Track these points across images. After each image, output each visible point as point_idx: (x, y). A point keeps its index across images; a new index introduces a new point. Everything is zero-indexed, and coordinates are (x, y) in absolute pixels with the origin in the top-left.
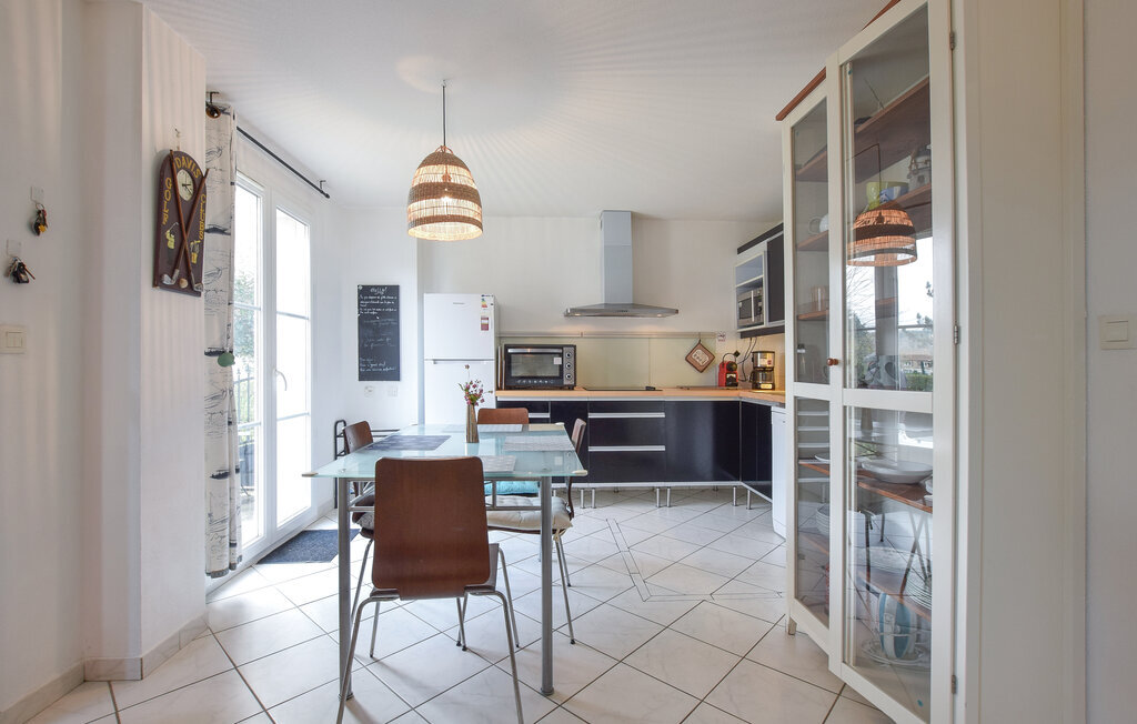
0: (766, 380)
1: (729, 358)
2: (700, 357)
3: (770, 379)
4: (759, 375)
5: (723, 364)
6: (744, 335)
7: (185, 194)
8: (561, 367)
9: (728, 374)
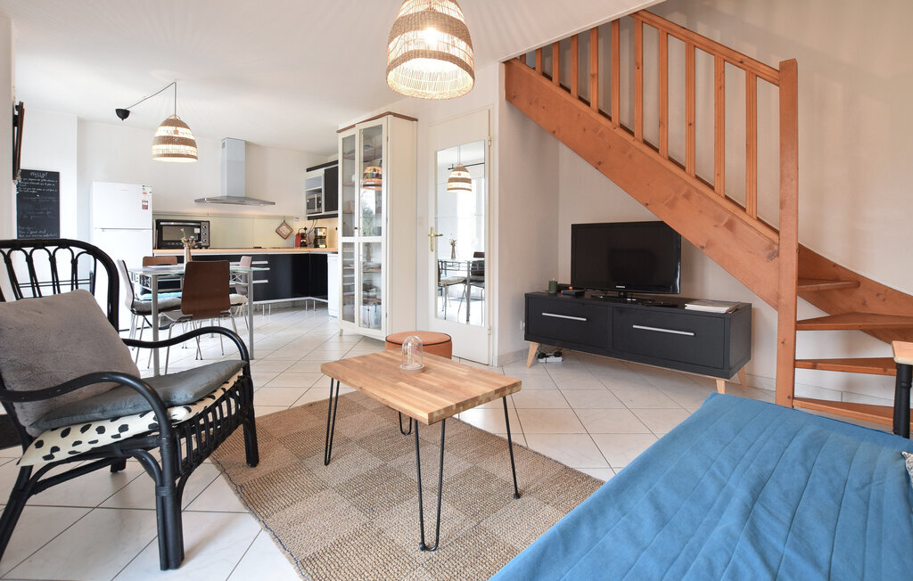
0: (322, 243)
1: (302, 231)
2: (285, 230)
3: (323, 243)
4: (318, 240)
5: (298, 234)
6: (309, 218)
8: (199, 235)
9: (301, 239)
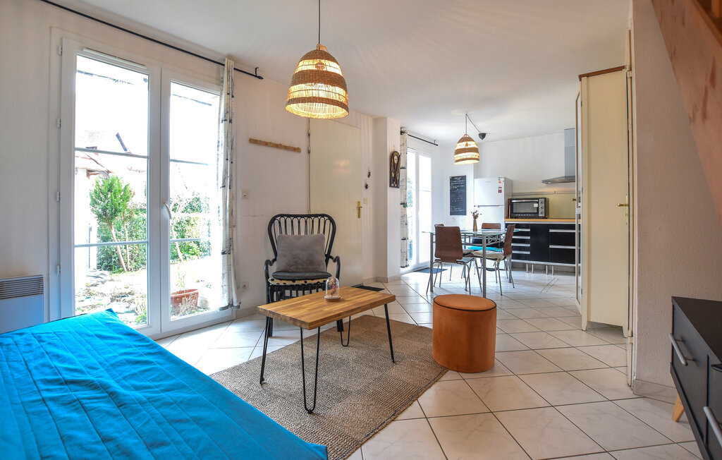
7: (396, 162)
8: (538, 208)
